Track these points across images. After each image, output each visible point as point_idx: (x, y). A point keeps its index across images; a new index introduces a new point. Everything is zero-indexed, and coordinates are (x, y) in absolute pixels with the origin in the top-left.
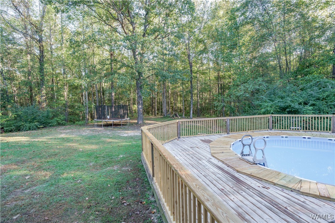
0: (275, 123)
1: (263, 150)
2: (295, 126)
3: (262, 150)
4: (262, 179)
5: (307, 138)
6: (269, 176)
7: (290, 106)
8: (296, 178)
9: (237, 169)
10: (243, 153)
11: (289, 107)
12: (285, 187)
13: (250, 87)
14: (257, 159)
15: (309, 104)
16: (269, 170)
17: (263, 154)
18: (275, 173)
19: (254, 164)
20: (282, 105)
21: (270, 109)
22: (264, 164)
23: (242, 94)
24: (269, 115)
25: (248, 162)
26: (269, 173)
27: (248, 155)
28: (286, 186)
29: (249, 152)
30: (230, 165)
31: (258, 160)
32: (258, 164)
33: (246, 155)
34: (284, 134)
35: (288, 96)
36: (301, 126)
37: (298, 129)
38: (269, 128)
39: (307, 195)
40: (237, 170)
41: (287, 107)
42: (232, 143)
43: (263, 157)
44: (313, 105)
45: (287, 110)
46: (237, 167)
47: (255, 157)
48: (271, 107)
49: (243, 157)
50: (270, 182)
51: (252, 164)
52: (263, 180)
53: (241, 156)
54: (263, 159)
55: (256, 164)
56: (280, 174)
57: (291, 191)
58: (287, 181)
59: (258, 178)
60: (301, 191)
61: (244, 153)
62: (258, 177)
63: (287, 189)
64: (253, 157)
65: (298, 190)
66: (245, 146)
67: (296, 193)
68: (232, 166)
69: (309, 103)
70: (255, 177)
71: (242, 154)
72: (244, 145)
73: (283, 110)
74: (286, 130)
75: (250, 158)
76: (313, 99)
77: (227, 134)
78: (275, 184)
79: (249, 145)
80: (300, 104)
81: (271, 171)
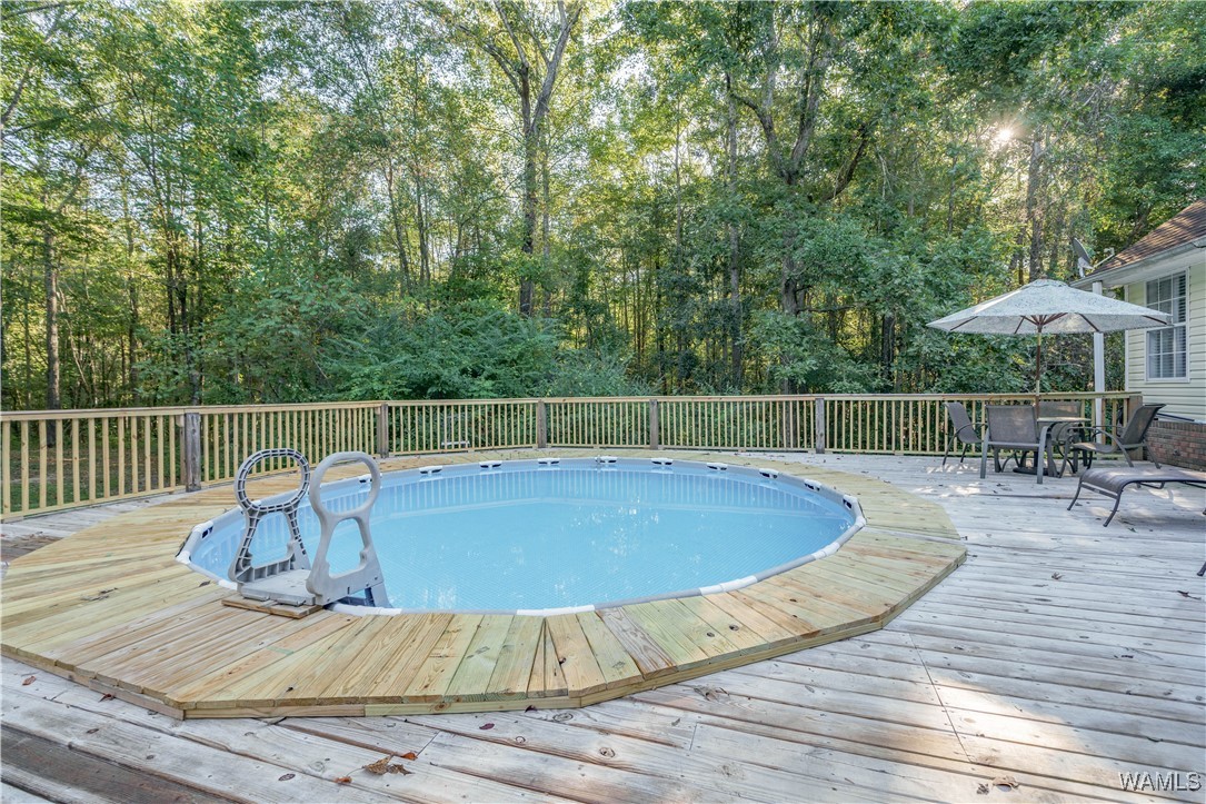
0: (398, 436)
1: (364, 520)
2: (456, 440)
3: (358, 520)
4: (365, 700)
5: (490, 466)
6: (404, 660)
7: (438, 377)
8: (524, 616)
9: (176, 694)
10: (246, 563)
11: (436, 382)
12: (496, 697)
13: (308, 302)
14: (331, 575)
15: (485, 374)
16: (399, 617)
17: (366, 542)
18: (428, 626)
19: (312, 612)
20: (418, 372)
21: (381, 387)
22: (369, 591)
23: (272, 323)
24: (377, 404)
25: (280, 609)
26: (402, 636)
27: (284, 567)
28: (502, 688)
29: (290, 548)
30: (127, 679)
31: (336, 583)
32: (339, 607)
33: (272, 570)
34: (427, 464)
35: (433, 346)
36: (470, 438)
37: (463, 446)
38: (378, 450)
39: (596, 698)
40: (179, 705)
41: (430, 383)
42: (201, 528)
43: (363, 557)
44: (492, 377)
45: (429, 391)
46: (181, 678)
47: (321, 566)
48: (382, 380)
49: (248, 586)
50: (416, 699)
51: (304, 615)
52: (370, 708)
53: (234, 586)
54: (362, 567)
55: (327, 607)
56: (453, 627)
57: (529, 709)
58: (495, 655)
59: (338, 701)
60: (571, 688)
61: (255, 564)
62: (339, 695)
63: (506, 705)
64: (307, 573)
65: (557, 688)
66: (263, 519)
67: (550, 715)
68: (143, 684)
69: (484, 370)
70: (320, 702)
71: (245, 570)
72: (254, 514)
73: (419, 390)
74: (432, 450)
75: (292, 585)
76: (492, 361)
77: (188, 490)
78: (440, 705)
79: (289, 511)
80: (464, 371)
81: (409, 625)
